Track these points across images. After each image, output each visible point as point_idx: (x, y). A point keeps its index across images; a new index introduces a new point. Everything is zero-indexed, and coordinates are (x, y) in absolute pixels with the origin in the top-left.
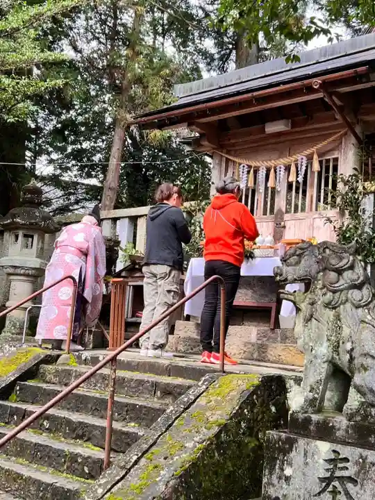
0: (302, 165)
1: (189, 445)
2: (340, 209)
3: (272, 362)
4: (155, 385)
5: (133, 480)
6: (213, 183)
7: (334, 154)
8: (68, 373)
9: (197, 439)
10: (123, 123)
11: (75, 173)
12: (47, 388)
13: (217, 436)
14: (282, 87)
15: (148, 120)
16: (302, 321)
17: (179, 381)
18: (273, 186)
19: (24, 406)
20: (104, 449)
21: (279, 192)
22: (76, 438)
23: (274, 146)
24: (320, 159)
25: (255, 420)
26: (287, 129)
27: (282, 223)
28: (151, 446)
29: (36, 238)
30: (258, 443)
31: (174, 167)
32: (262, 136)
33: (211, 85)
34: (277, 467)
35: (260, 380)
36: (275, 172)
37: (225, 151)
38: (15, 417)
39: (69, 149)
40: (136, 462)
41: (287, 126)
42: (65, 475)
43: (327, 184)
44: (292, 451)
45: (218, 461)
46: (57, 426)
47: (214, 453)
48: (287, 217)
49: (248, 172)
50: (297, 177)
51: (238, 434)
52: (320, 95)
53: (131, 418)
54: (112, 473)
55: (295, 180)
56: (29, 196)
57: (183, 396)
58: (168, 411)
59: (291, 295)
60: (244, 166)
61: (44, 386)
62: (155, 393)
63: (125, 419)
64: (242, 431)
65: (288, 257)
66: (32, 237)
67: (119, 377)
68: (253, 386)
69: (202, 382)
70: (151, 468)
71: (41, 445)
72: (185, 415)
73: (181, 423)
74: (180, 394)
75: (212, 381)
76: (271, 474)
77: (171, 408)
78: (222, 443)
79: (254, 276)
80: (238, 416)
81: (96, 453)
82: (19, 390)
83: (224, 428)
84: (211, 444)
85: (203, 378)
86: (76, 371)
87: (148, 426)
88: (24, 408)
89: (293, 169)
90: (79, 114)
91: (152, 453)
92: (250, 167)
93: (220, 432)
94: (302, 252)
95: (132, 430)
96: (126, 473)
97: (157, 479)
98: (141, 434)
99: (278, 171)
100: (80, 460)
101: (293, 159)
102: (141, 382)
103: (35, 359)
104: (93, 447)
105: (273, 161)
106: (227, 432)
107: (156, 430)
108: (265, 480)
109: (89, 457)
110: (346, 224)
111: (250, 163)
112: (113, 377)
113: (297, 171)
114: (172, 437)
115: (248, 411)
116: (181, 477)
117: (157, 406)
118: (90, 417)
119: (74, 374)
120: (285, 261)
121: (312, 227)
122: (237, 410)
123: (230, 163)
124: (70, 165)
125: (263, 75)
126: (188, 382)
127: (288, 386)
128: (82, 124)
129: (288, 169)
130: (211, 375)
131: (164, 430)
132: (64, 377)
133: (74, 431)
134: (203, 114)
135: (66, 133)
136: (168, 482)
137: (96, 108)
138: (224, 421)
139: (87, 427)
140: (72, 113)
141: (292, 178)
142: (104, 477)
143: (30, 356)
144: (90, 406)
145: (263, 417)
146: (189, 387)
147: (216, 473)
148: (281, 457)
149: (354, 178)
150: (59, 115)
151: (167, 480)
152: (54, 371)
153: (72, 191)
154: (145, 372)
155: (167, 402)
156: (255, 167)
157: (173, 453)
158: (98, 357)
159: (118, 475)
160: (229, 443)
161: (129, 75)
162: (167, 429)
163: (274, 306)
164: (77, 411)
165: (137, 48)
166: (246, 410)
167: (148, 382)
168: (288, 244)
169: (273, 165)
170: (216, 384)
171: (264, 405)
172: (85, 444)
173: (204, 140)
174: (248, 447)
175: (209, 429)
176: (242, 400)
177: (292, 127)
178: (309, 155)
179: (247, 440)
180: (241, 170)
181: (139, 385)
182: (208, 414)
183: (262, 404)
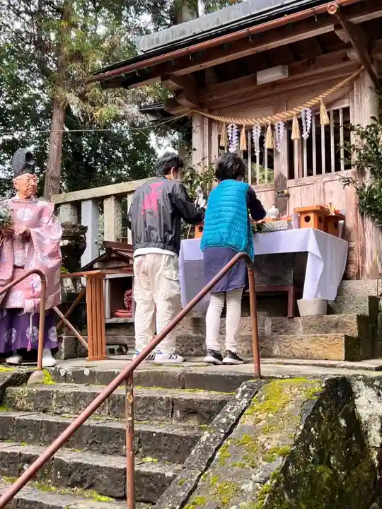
0: (306, 119)
1: (248, 487)
2: (358, 167)
4: (172, 403)
6: (195, 150)
7: (343, 103)
8: (46, 396)
9: (256, 477)
10: (62, 103)
12: (21, 418)
13: (284, 469)
14: (287, 17)
15: (113, 74)
17: (202, 395)
18: (270, 147)
21: (278, 153)
22: (72, 486)
23: (267, 99)
24: (328, 110)
25: (325, 441)
26: (284, 77)
27: (286, 191)
28: (191, 493)
30: (331, 472)
32: (254, 88)
33: (183, 33)
35: (324, 385)
36: (273, 130)
37: (206, 109)
41: (283, 73)
43: (337, 140)
45: (290, 505)
47: (283, 496)
48: (290, 183)
49: (239, 135)
50: (301, 134)
51: (307, 463)
53: (145, 451)
55: (298, 137)
57: (219, 416)
58: (203, 439)
60: (232, 127)
61: (17, 415)
62: (172, 414)
63: (138, 452)
64: (312, 458)
67: (119, 396)
68: (315, 394)
69: (239, 394)
72: (229, 443)
73: (226, 454)
74: (213, 414)
75: (253, 392)
77: (207, 434)
78: (290, 478)
80: (305, 437)
83: (291, 458)
84: (279, 482)
85: (240, 389)
86: (57, 392)
87: (172, 461)
89: (295, 124)
90: (8, 102)
91: (194, 503)
92: (240, 127)
93: (287, 464)
98: (169, 474)
99: (276, 128)
101: (294, 113)
102: (151, 401)
104: (99, 497)
105: (269, 118)
106: (294, 462)
107: (191, 468)
110: (367, 185)
111: (240, 122)
112: (131, 401)
113: (301, 127)
115: (315, 430)
117: (180, 432)
118: (87, 454)
119: (55, 396)
121: (323, 192)
122: (303, 431)
123: (213, 124)
126: (216, 395)
127: (355, 389)
129: (288, 124)
130: (249, 383)
131: (204, 467)
132: (43, 400)
133: (70, 475)
134: (184, 61)
137: (26, 96)
138: (289, 449)
139: (88, 469)
141: (295, 135)
144: (84, 439)
146: (222, 403)
149: (373, 128)
152: (26, 395)
156: (247, 126)
157: (225, 501)
158: (83, 371)
160: (298, 477)
161: (65, 49)
162: (208, 466)
163: (290, 289)
166: (312, 429)
167: (161, 399)
168: (302, 213)
169: (269, 122)
170: (261, 396)
171: (333, 419)
172: (87, 494)
173: (181, 98)
174: (322, 479)
175: (270, 461)
176: (305, 416)
177: (290, 75)
178: (314, 106)
179: (319, 469)
180: (229, 131)
181: (147, 405)
182: (262, 438)
183: (330, 418)
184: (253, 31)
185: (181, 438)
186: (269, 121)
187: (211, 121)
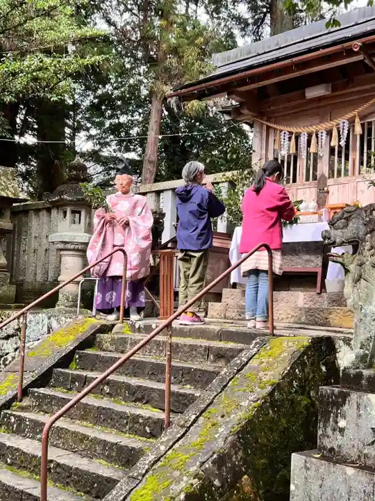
0: (343, 129)
1: (245, 404)
3: (319, 325)
4: (208, 349)
5: (194, 438)
6: (254, 151)
8: (124, 341)
9: (251, 398)
10: (159, 95)
11: (114, 147)
12: (105, 355)
13: (271, 394)
14: (321, 51)
15: (188, 92)
16: (351, 281)
17: (231, 345)
18: (315, 151)
19: (84, 373)
20: (164, 410)
21: (321, 157)
22: (135, 401)
23: (315, 111)
24: (362, 122)
25: (307, 380)
26: (327, 93)
27: (326, 189)
28: (208, 406)
29: (83, 213)
30: (309, 401)
31: (212, 137)
32: (305, 101)
33: (250, 53)
34: (331, 420)
35: (310, 341)
36: (317, 137)
37: (265, 118)
38: (77, 383)
39: (107, 124)
40: (195, 421)
41: (327, 90)
42: (128, 435)
43: (369, 148)
44: (345, 404)
45: (273, 418)
46: (117, 390)
47: (268, 411)
48: (330, 182)
49: (290, 139)
50: (339, 141)
51: (291, 393)
52: (361, 57)
53: (186, 381)
54: (172, 431)
55: (337, 144)
56: (75, 173)
57: (235, 359)
58: (223, 373)
59: (339, 257)
60: (285, 133)
61: (102, 354)
62: (208, 357)
63: (181, 381)
64: (294, 390)
65: (335, 220)
66: (79, 213)
68: (303, 346)
69: (253, 345)
70: (209, 425)
71: (104, 409)
72: (239, 376)
73: (235, 383)
74: (233, 357)
75: (262, 344)
76: (325, 427)
77: (225, 370)
78: (276, 401)
79: (299, 243)
80: (290, 375)
81: (156, 414)
82: (78, 359)
83: (277, 387)
84: (266, 402)
85: (254, 342)
86: (131, 338)
87: (203, 388)
88: (85, 375)
89: (335, 133)
90: (116, 88)
91: (210, 412)
92: (291, 133)
93: (273, 391)
94: (349, 214)
95: (188, 392)
96: (186, 431)
97: (216, 436)
98: (198, 395)
99: (319, 136)
100: (141, 421)
101: (335, 123)
102: (193, 348)
103: (91, 329)
104: (152, 409)
105: (314, 127)
106: (280, 391)
107: (212, 391)
108: (320, 432)
109: (149, 418)
111: (291, 130)
112: (170, 343)
113: (339, 135)
114: (227, 397)
115: (299, 371)
116: (238, 433)
117: (211, 369)
118: (148, 381)
119: (129, 341)
120: (333, 225)
121: (356, 190)
122: (289, 371)
123: (270, 131)
124: (108, 140)
125: (302, 39)
126: (240, 346)
127: (337, 346)
128: (119, 98)
129: (330, 133)
130: (262, 338)
131: (219, 390)
132: (121, 344)
133: (134, 394)
134: (243, 82)
135: (103, 107)
136: (226, 438)
138: (277, 381)
139: (146, 390)
140: (108, 87)
141: (334, 143)
142: (166, 435)
143: (87, 327)
144: (146, 371)
145: (314, 376)
146: (241, 350)
147: (271, 429)
148: (334, 410)
150: (95, 90)
151: (225, 436)
152: (110, 340)
153: (112, 166)
154: (198, 338)
155: (221, 365)
156: (296, 133)
157: (229, 411)
158: (151, 326)
159: (178, 432)
160: (282, 401)
161: (164, 46)
162: (222, 390)
163: (319, 270)
164: (135, 376)
165: (171, 18)
166: (297, 370)
167: (201, 346)
168: (332, 209)
169: (315, 131)
170: (267, 347)
171: (315, 365)
172: (144, 407)
173: (244, 109)
174: (300, 404)
175: (262, 388)
176: (293, 361)
177: (333, 91)
178: (350, 118)
179: (299, 398)
180: (282, 137)
181: (192, 350)
182: (261, 374)
183: (312, 364)
184: (295, 61)
185: (210, 372)
186: (313, 130)
187: (268, 128)
